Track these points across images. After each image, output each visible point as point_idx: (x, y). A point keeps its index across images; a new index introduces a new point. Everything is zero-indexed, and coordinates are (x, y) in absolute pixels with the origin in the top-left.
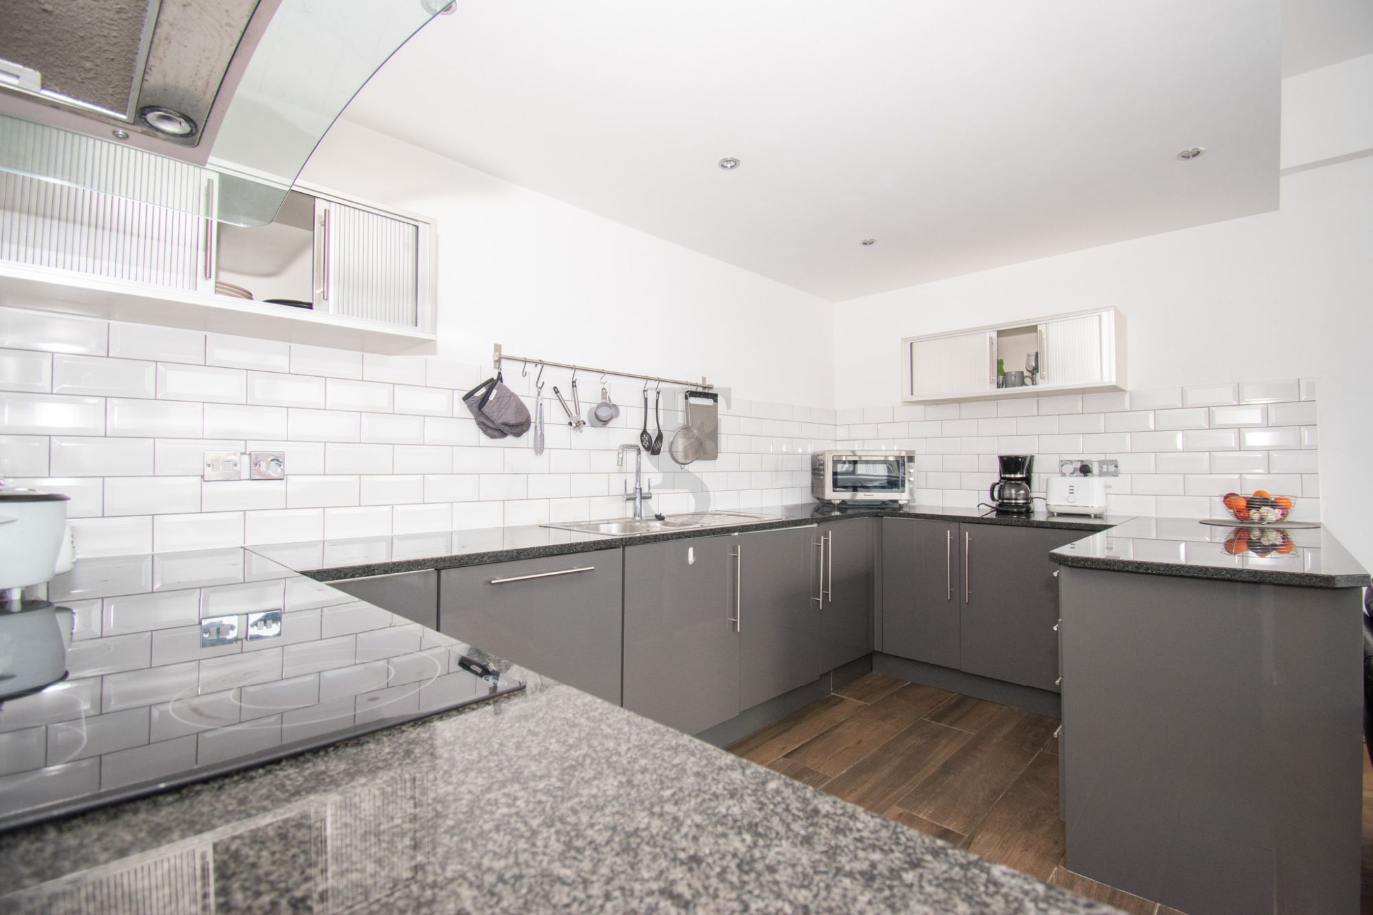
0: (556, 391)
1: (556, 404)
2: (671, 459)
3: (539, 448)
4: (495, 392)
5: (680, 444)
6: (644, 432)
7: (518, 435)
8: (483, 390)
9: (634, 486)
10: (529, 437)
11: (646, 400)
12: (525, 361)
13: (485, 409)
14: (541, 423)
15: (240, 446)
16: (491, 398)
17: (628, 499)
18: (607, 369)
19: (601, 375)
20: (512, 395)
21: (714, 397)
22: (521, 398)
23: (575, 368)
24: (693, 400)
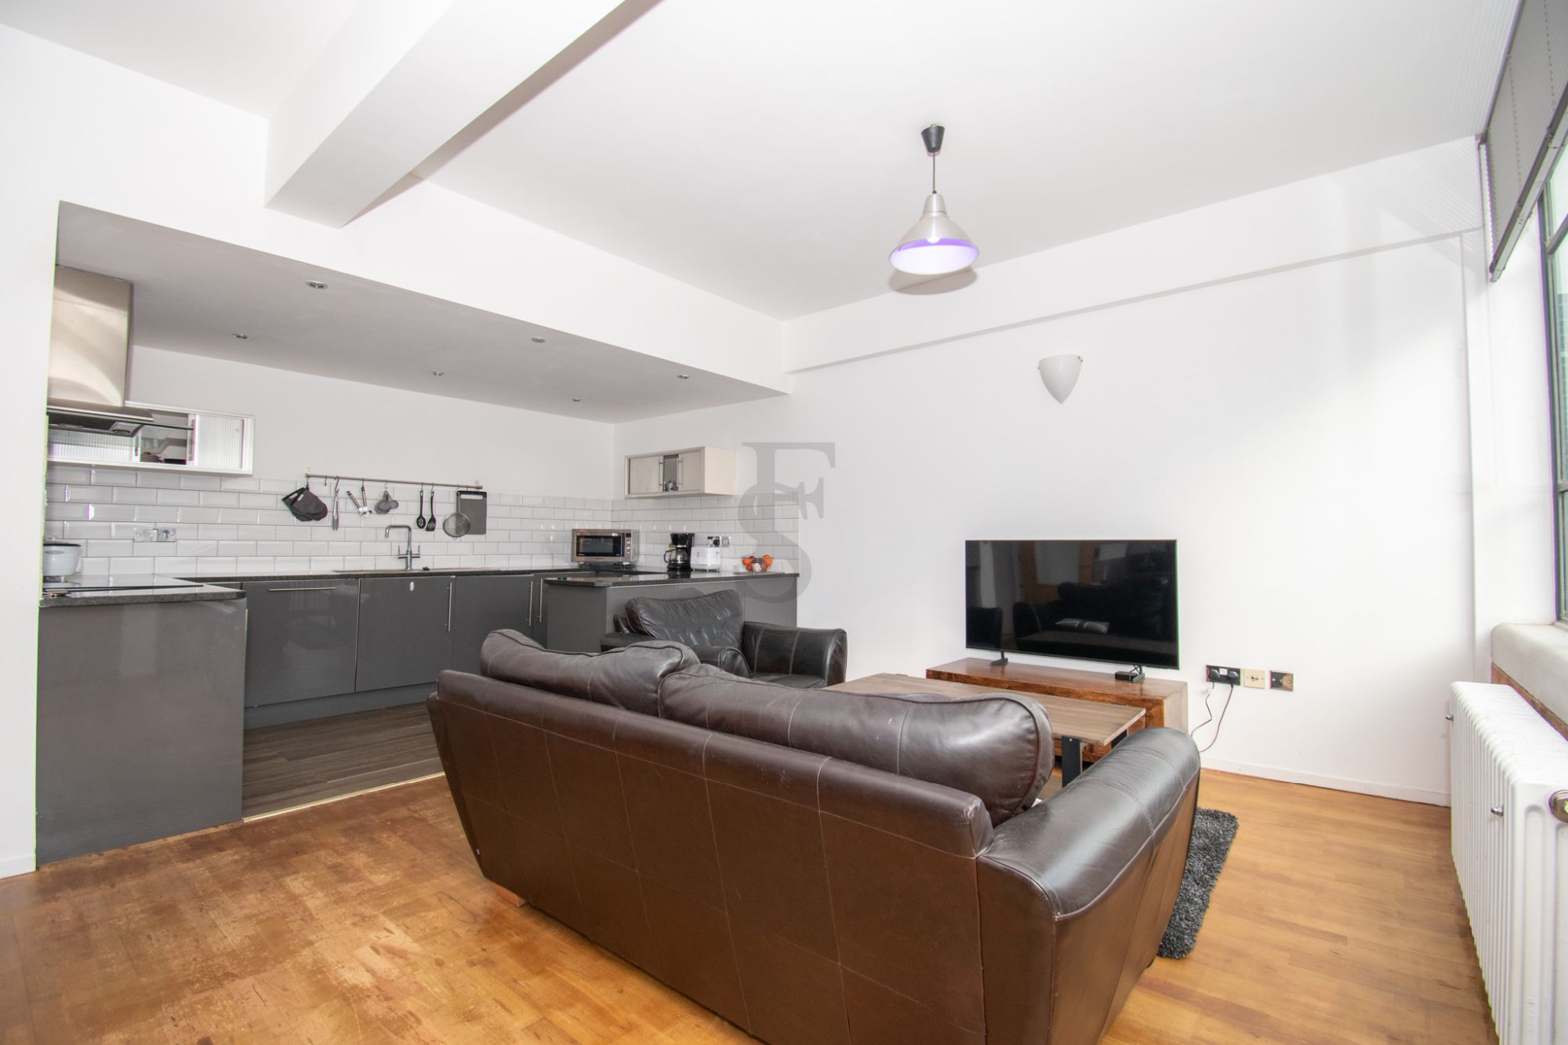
0: (349, 493)
1: (350, 502)
2: (444, 532)
3: (335, 525)
4: (302, 496)
5: (452, 525)
6: (421, 517)
7: (318, 519)
8: (296, 495)
9: (406, 550)
10: (327, 521)
11: (422, 497)
12: (326, 477)
13: (294, 505)
14: (337, 512)
15: (152, 525)
16: (299, 499)
17: (400, 558)
18: (388, 479)
19: (384, 483)
20: (316, 498)
21: (484, 494)
22: (320, 498)
23: (363, 480)
24: (463, 496)
